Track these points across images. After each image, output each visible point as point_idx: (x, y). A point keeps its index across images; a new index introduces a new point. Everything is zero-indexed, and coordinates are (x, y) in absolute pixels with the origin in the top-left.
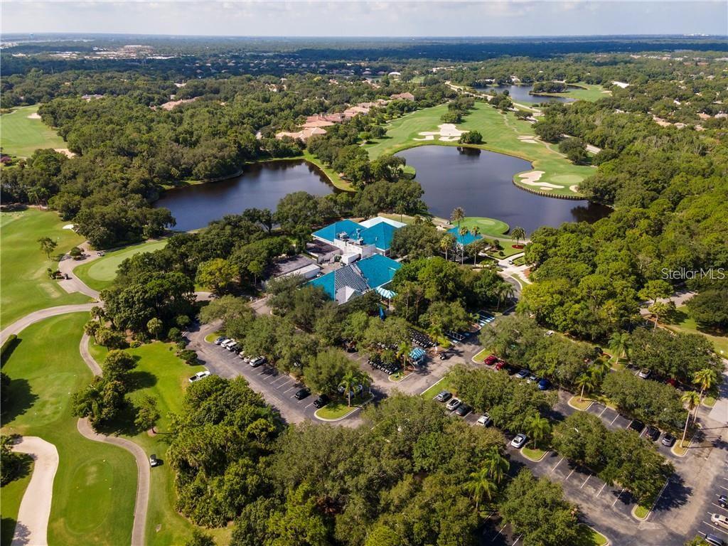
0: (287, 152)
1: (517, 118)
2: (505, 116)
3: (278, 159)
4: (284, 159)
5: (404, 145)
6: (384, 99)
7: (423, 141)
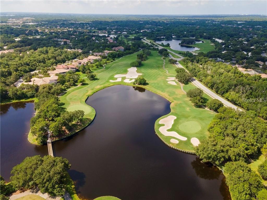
0: (24, 96)
1: (170, 62)
2: (164, 60)
3: (17, 101)
4: (22, 101)
5: (102, 86)
6: (108, 50)
7: (114, 83)
